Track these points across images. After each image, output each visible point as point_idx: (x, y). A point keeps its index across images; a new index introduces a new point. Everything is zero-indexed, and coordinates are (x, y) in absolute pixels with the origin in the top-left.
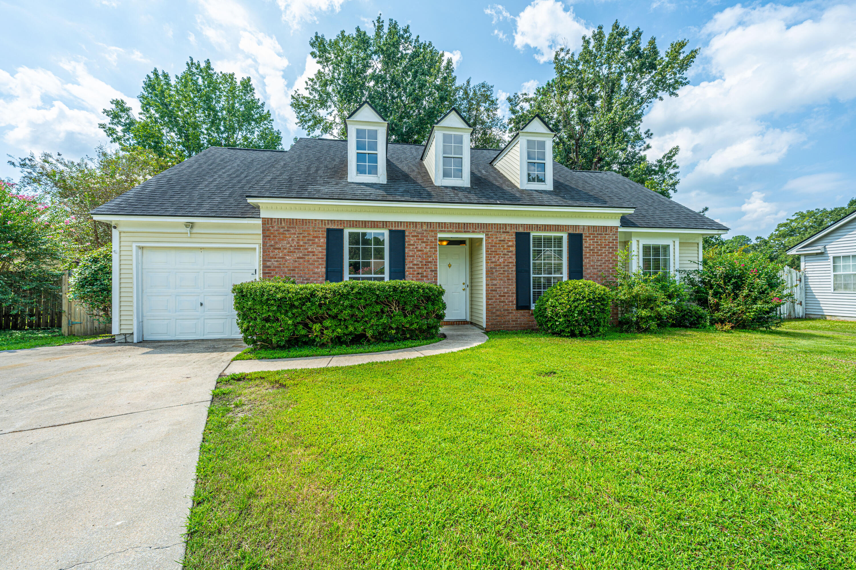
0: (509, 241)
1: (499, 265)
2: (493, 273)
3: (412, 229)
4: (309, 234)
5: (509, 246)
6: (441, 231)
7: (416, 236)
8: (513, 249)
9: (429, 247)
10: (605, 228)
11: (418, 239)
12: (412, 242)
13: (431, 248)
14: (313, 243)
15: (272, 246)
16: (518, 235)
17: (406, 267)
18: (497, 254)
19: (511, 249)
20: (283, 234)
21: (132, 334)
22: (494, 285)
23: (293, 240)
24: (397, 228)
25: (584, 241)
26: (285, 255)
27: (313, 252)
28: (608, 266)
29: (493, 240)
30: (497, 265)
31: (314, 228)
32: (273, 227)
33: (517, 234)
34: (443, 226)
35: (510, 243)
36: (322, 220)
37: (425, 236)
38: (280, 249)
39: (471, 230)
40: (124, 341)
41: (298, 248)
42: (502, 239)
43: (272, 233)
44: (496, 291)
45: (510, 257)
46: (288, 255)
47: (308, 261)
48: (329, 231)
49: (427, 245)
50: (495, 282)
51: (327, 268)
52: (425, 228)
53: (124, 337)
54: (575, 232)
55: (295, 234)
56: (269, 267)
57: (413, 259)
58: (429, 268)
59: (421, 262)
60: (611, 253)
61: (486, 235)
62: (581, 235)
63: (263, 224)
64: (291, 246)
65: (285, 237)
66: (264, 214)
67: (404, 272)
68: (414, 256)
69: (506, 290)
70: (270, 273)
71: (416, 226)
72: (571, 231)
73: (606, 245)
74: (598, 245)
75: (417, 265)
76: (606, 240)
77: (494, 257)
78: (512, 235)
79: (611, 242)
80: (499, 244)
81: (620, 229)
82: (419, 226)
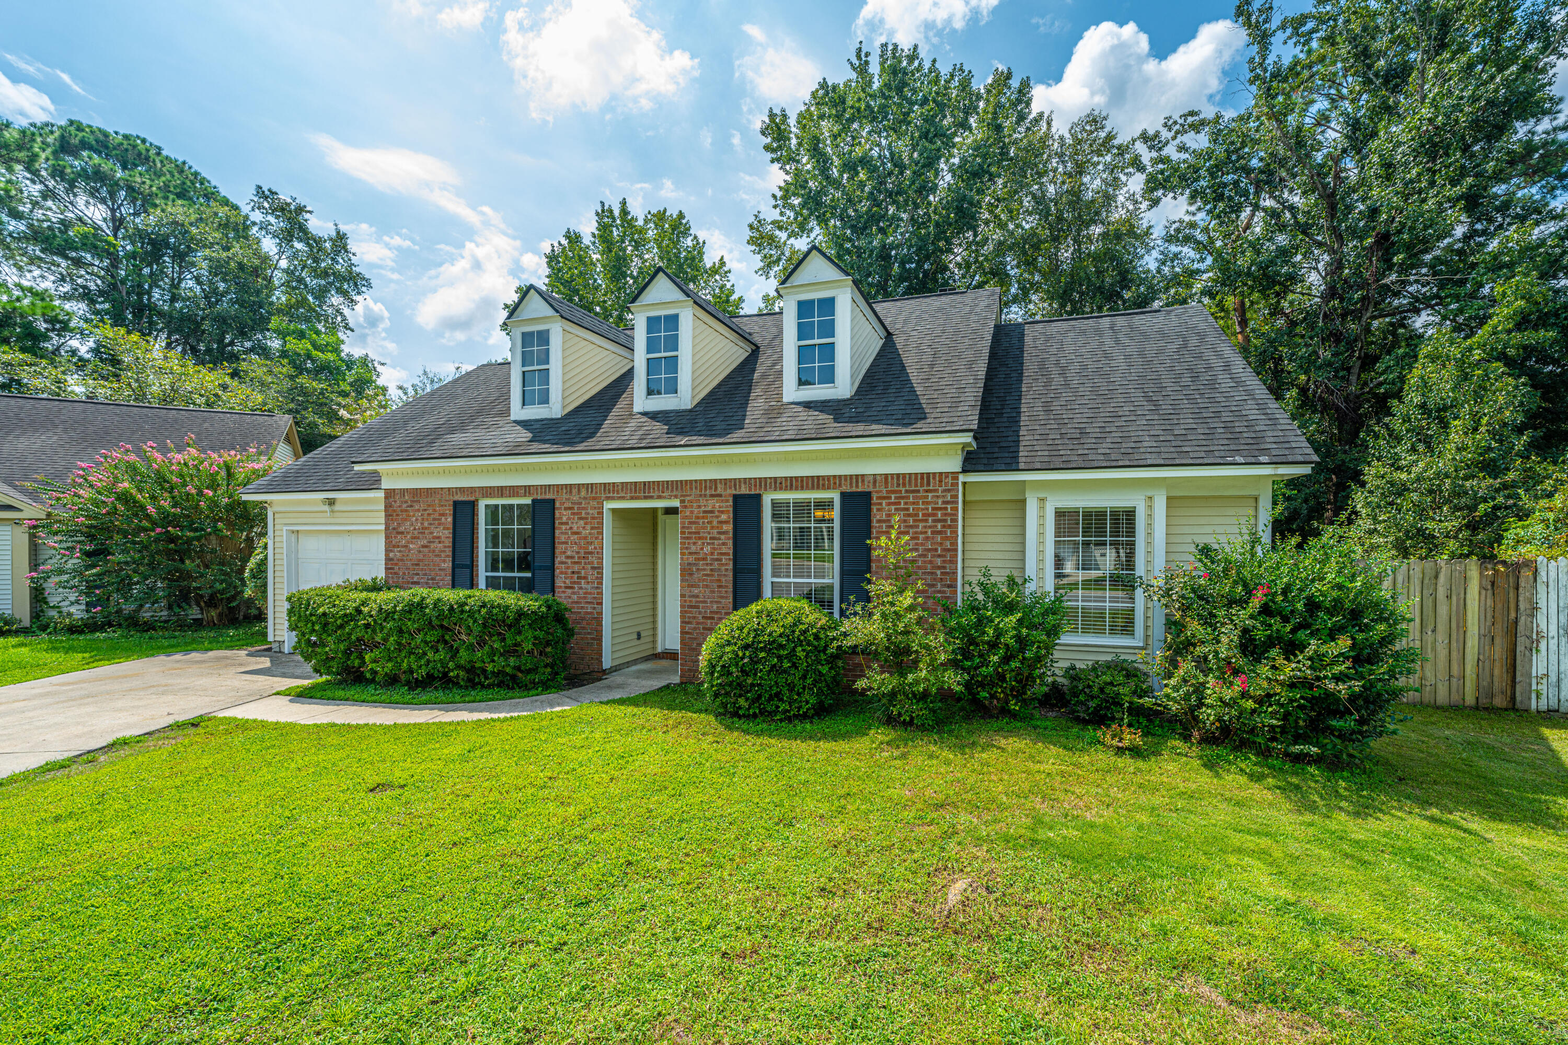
0: (722, 512)
1: (704, 559)
2: (691, 575)
3: (564, 496)
4: (435, 511)
5: (721, 522)
6: (608, 498)
7: (570, 508)
8: (729, 527)
9: (589, 527)
10: (926, 477)
11: (573, 514)
12: (564, 519)
13: (592, 528)
14: (439, 525)
15: (394, 529)
16: (737, 499)
17: (557, 560)
18: (700, 538)
19: (725, 527)
20: (406, 511)
22: (693, 596)
23: (416, 520)
24: (543, 497)
25: (874, 508)
26: (409, 542)
27: (439, 537)
28: (931, 562)
29: (692, 512)
30: (699, 559)
31: (440, 501)
32: (395, 502)
33: (736, 497)
34: (612, 490)
35: (724, 517)
36: (449, 489)
37: (584, 508)
38: (402, 533)
39: (655, 495)
41: (423, 531)
42: (709, 508)
43: (395, 511)
44: (698, 607)
45: (724, 544)
46: (412, 543)
47: (434, 552)
48: (456, 504)
49: (586, 524)
50: (696, 591)
51: (453, 559)
52: (583, 493)
54: (854, 489)
55: (418, 511)
56: (392, 559)
57: (566, 548)
58: (589, 564)
59: (578, 553)
60: (940, 532)
61: (682, 502)
62: (868, 495)
63: (386, 498)
64: (415, 529)
65: (409, 516)
66: (386, 484)
67: (553, 569)
68: (566, 543)
69: (715, 606)
70: (394, 568)
71: (571, 492)
72: (847, 488)
73: (929, 515)
74: (909, 515)
75: (572, 557)
76: (928, 503)
77: (694, 543)
78: (727, 501)
79: (940, 509)
80: (703, 517)
81: (962, 478)
82: (575, 491)
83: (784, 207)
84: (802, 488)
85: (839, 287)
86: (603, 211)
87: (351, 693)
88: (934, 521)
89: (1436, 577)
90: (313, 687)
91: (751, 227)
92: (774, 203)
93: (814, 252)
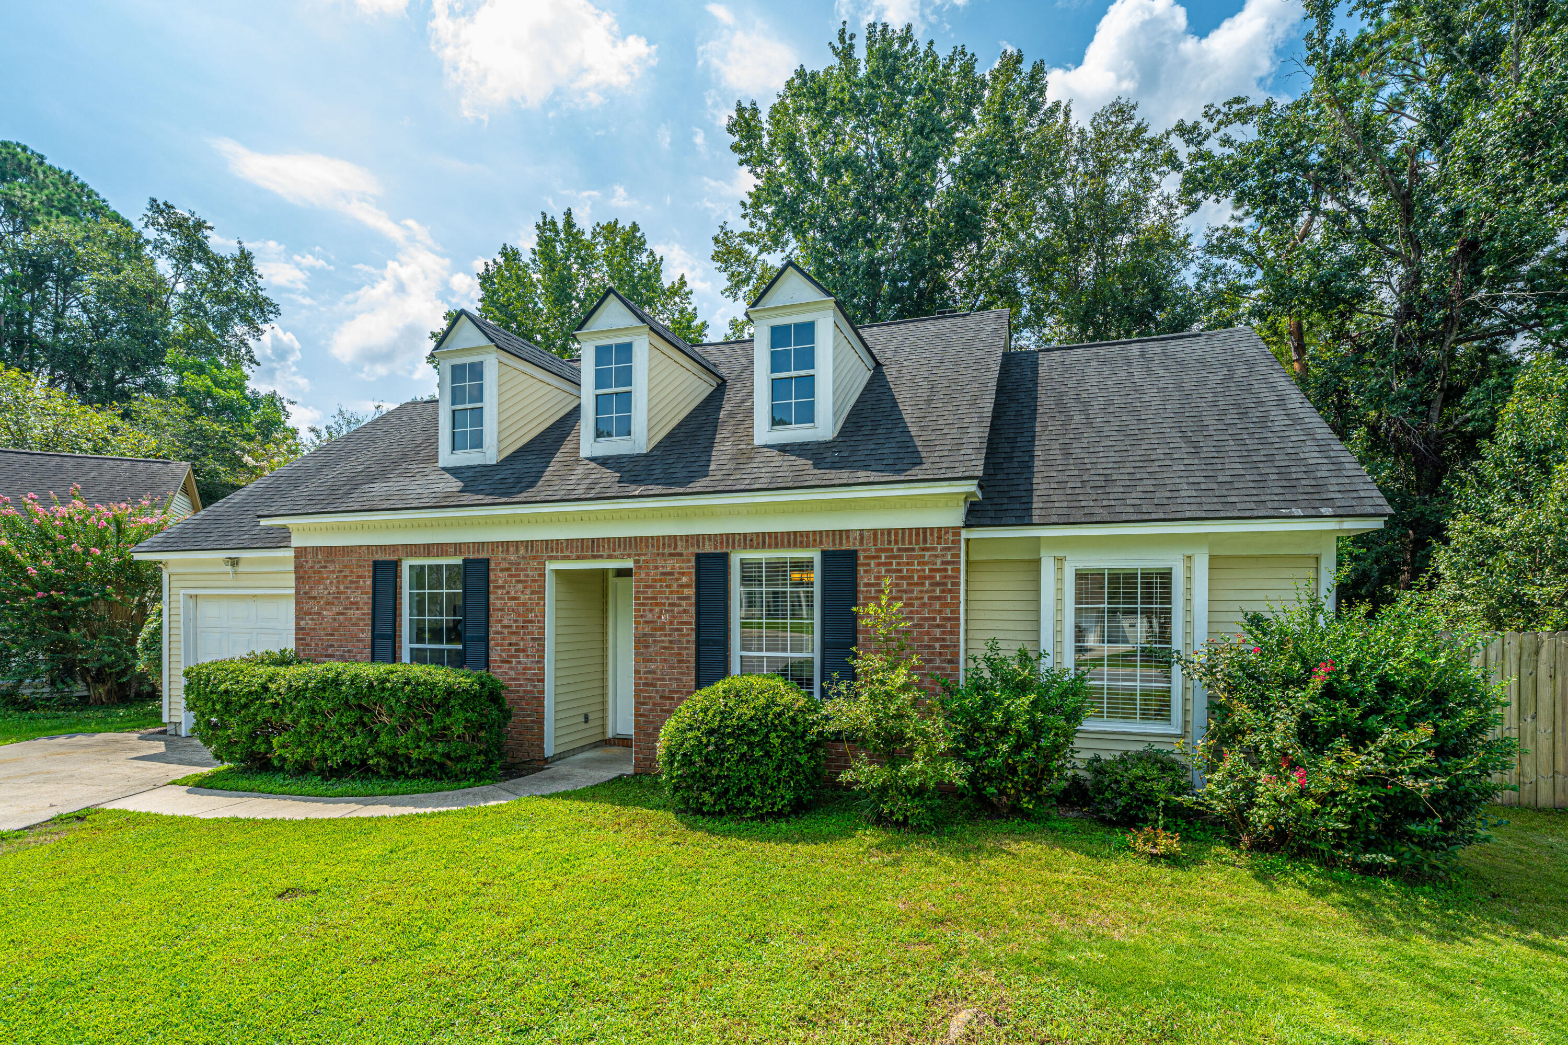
0: (683, 574)
1: (662, 629)
2: (647, 647)
3: (500, 555)
4: (352, 572)
5: (681, 586)
6: (551, 558)
7: (506, 569)
8: (691, 592)
9: (528, 591)
10: (922, 533)
11: (511, 575)
12: (500, 582)
14: (357, 588)
15: (306, 592)
16: (700, 559)
17: (492, 630)
18: (657, 605)
19: (686, 592)
20: (319, 572)
22: (650, 672)
23: (331, 582)
24: (476, 556)
25: (861, 570)
26: (322, 608)
27: (356, 603)
28: (928, 633)
29: (648, 574)
30: (656, 628)
31: (358, 560)
32: (307, 561)
33: (699, 557)
34: (555, 548)
35: (685, 580)
36: (368, 547)
37: (522, 570)
38: (315, 598)
39: (606, 553)
41: (338, 595)
42: (668, 570)
43: (306, 572)
44: (655, 685)
45: (685, 611)
46: (326, 609)
47: (351, 619)
48: (376, 564)
49: (525, 587)
50: (653, 666)
52: (522, 552)
54: (837, 547)
55: (333, 572)
56: (303, 628)
57: (502, 616)
58: (529, 634)
59: (516, 621)
60: (938, 598)
61: (636, 562)
62: (853, 554)
63: (296, 557)
64: (329, 593)
65: (322, 577)
66: (296, 542)
67: (487, 641)
68: (502, 610)
69: (675, 684)
70: (304, 639)
71: (508, 551)
72: (829, 546)
73: (926, 578)
74: (902, 578)
75: (509, 627)
76: (924, 563)
77: (651, 611)
78: (689, 561)
79: (939, 570)
80: (661, 580)
81: (964, 534)
82: (512, 549)
83: (754, 216)
84: (776, 546)
85: (820, 309)
86: (545, 224)
87: (254, 784)
88: (931, 585)
89: (1537, 653)
90: (214, 776)
91: (716, 240)
92: (742, 211)
93: (790, 269)
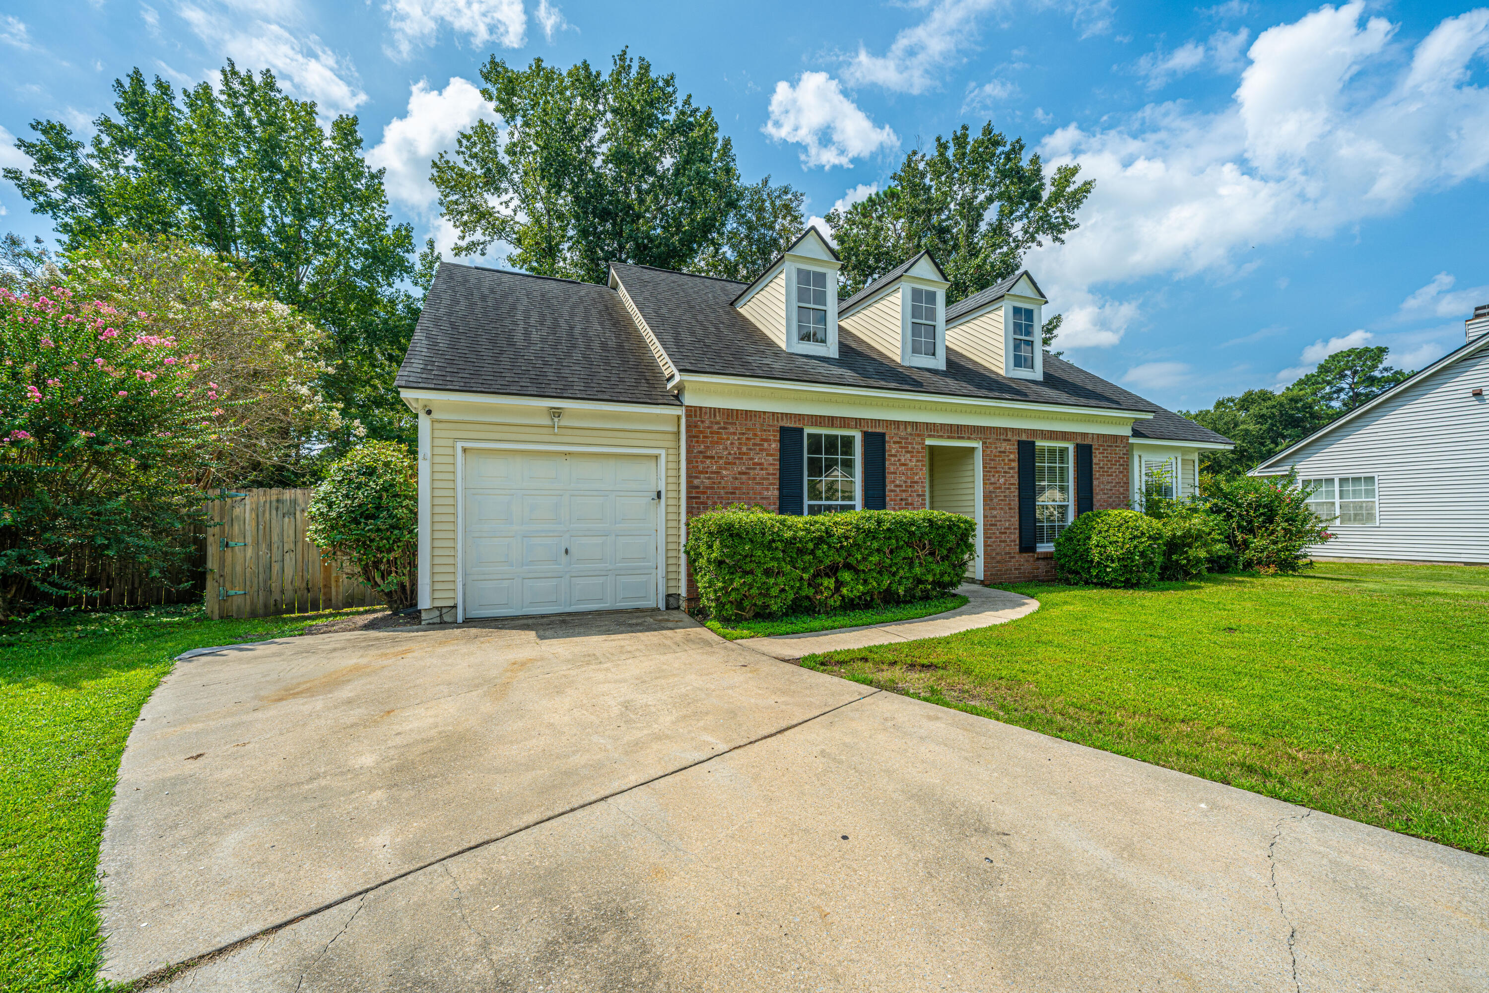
0: (1011, 453)
1: (1000, 488)
2: (991, 499)
3: (893, 431)
4: (755, 435)
5: (1010, 460)
6: (930, 436)
7: (898, 443)
8: (1015, 464)
9: (914, 459)
11: (901, 447)
12: (893, 452)
13: (918, 461)
14: (761, 450)
15: (701, 452)
16: (1022, 445)
17: (888, 488)
18: (996, 472)
19: (1013, 464)
20: (718, 433)
21: (455, 607)
22: (992, 515)
23: (732, 444)
24: (874, 430)
25: (1093, 455)
26: (721, 468)
28: (1117, 490)
29: (990, 452)
30: (995, 488)
31: (762, 425)
32: (703, 422)
33: (1020, 443)
34: (932, 430)
35: (1012, 456)
37: (910, 443)
38: (713, 457)
39: (966, 437)
40: (438, 620)
41: (740, 456)
42: (1003, 450)
43: (701, 432)
44: (995, 525)
45: (1012, 477)
46: (726, 469)
47: (755, 479)
48: (783, 430)
49: (912, 457)
50: (993, 511)
51: (780, 489)
52: (909, 430)
53: (437, 613)
54: (1083, 442)
55: (734, 434)
56: (698, 487)
57: (896, 478)
58: (915, 490)
59: (905, 482)
60: (1121, 472)
61: (982, 443)
62: (1090, 447)
63: (688, 416)
64: (730, 454)
65: (722, 439)
67: (884, 497)
68: (896, 473)
69: (1007, 524)
70: (699, 498)
71: (898, 428)
72: (1079, 441)
73: (1116, 462)
74: (1108, 461)
75: (900, 486)
76: (1116, 453)
77: (993, 476)
78: (1013, 445)
79: (1121, 458)
80: (998, 456)
81: (1130, 441)
82: (902, 427)
88: (1119, 465)
